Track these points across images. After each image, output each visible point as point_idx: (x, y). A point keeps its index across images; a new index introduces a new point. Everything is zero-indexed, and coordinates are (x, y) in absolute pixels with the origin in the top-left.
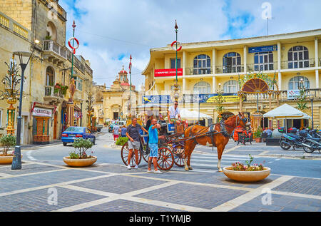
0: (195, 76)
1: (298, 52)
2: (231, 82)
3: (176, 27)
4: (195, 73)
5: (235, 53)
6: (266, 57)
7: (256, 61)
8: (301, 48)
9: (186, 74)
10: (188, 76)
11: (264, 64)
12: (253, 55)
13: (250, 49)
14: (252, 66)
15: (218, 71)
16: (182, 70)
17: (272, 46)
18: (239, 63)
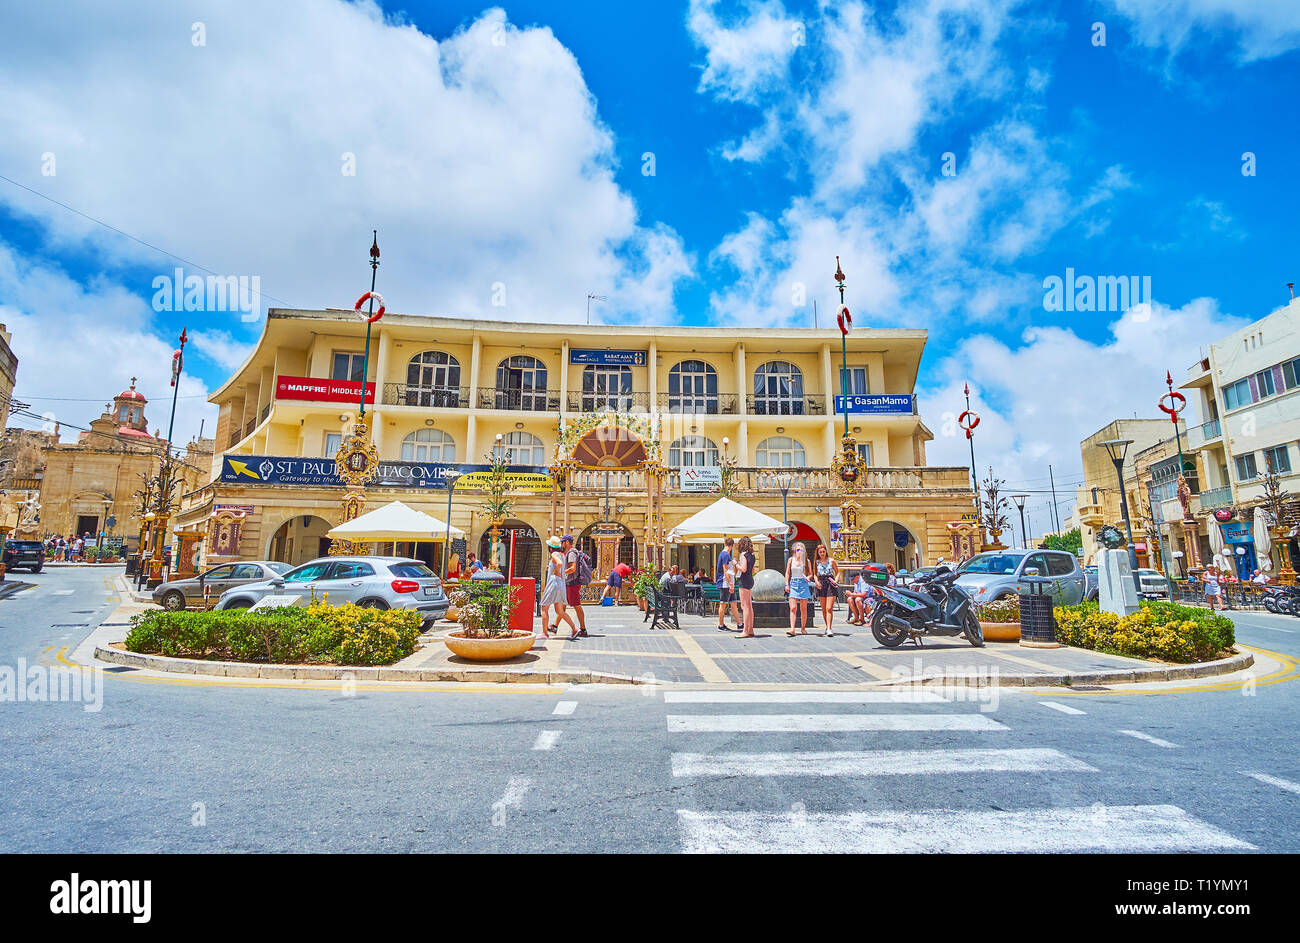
0: (412, 409)
1: (693, 375)
2: (516, 439)
3: (375, 252)
4: (410, 399)
5: (530, 360)
6: (614, 378)
7: (588, 386)
8: (700, 365)
9: (384, 402)
10: (393, 409)
11: (608, 397)
12: (581, 369)
13: (575, 355)
14: (578, 399)
15: (483, 403)
16: (372, 386)
17: (631, 353)
18: (542, 387)
